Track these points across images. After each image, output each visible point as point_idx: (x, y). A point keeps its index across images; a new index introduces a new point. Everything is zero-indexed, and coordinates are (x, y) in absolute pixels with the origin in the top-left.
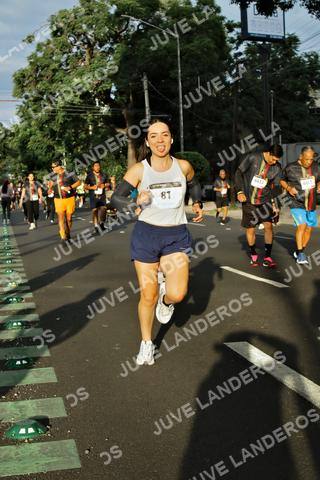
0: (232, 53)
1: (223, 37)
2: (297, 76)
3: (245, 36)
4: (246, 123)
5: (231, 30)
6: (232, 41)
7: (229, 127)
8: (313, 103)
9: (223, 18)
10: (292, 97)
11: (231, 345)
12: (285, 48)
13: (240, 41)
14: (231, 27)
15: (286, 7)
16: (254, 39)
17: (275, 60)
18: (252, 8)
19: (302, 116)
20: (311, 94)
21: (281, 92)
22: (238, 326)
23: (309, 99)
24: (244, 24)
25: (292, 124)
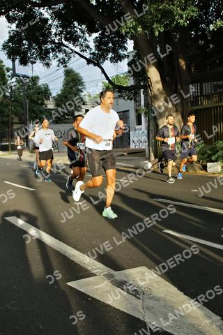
0: (9, 82)
1: (4, 75)
2: (39, 94)
3: (14, 75)
4: (16, 115)
5: (8, 71)
6: (9, 77)
7: (8, 116)
8: (46, 106)
9: (4, 66)
10: (37, 103)
11: (7, 218)
12: (33, 81)
13: (13, 77)
14: (8, 70)
15: (33, 63)
16: (19, 76)
17: (29, 86)
18: (17, 62)
19: (41, 112)
20: (45, 102)
21: (32, 101)
22: (11, 209)
23: (44, 104)
24: (14, 69)
25: (37, 115)
